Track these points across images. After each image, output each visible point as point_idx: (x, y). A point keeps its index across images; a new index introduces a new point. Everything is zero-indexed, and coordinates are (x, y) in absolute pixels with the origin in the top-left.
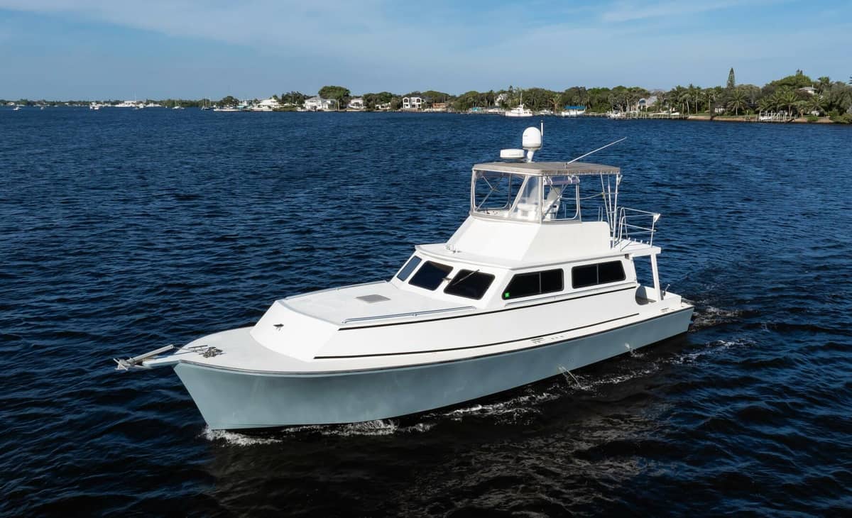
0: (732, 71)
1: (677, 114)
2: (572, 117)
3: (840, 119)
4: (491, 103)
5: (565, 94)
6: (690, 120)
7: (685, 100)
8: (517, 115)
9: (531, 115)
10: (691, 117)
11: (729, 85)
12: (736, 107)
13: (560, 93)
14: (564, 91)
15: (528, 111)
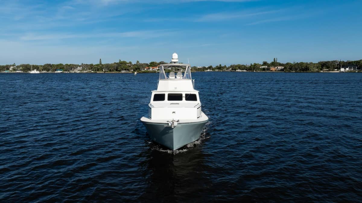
0: (100, 59)
1: (93, 71)
2: (59, 73)
3: (140, 72)
4: (8, 69)
5: (44, 66)
7: (95, 67)
8: (34, 73)
9: (39, 73)
10: (98, 72)
11: (100, 63)
12: (112, 69)
13: (41, 66)
14: (43, 65)
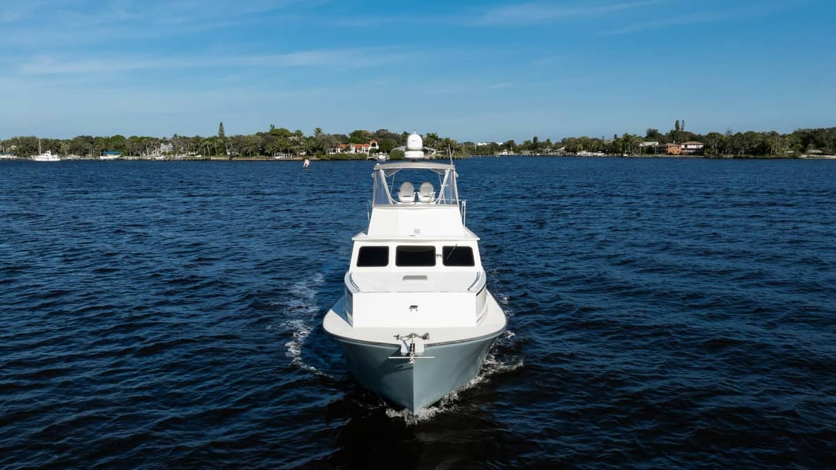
0: (222, 124)
1: (200, 156)
2: (110, 160)
3: (323, 157)
5: (72, 142)
6: (213, 160)
7: (206, 146)
8: (46, 160)
9: (59, 160)
10: (213, 158)
11: (219, 134)
12: (250, 151)
14: (71, 138)
15: (56, 156)
